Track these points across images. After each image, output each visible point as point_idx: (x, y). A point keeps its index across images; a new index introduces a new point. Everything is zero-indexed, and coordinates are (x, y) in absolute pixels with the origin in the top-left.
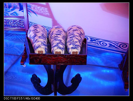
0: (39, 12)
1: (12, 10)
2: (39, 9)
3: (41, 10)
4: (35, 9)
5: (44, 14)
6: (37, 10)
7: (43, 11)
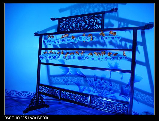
0: (142, 100)
1: (112, 93)
2: (143, 97)
3: (145, 98)
4: (138, 96)
5: (148, 102)
6: (140, 98)
7: (147, 99)
